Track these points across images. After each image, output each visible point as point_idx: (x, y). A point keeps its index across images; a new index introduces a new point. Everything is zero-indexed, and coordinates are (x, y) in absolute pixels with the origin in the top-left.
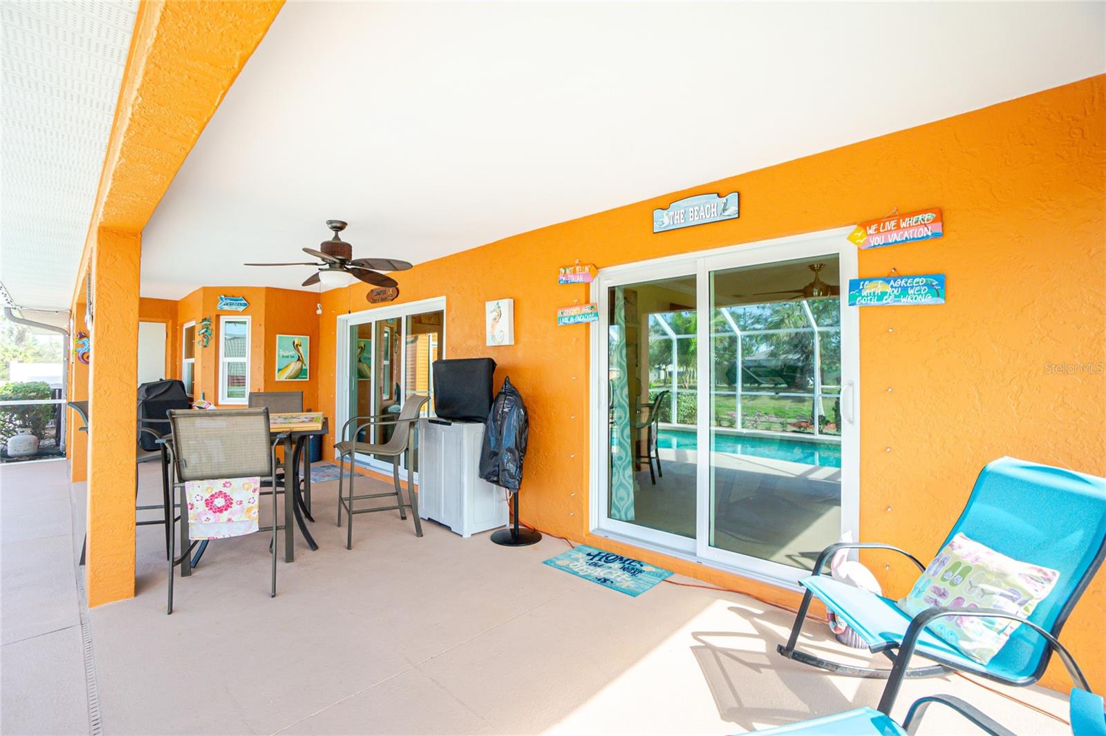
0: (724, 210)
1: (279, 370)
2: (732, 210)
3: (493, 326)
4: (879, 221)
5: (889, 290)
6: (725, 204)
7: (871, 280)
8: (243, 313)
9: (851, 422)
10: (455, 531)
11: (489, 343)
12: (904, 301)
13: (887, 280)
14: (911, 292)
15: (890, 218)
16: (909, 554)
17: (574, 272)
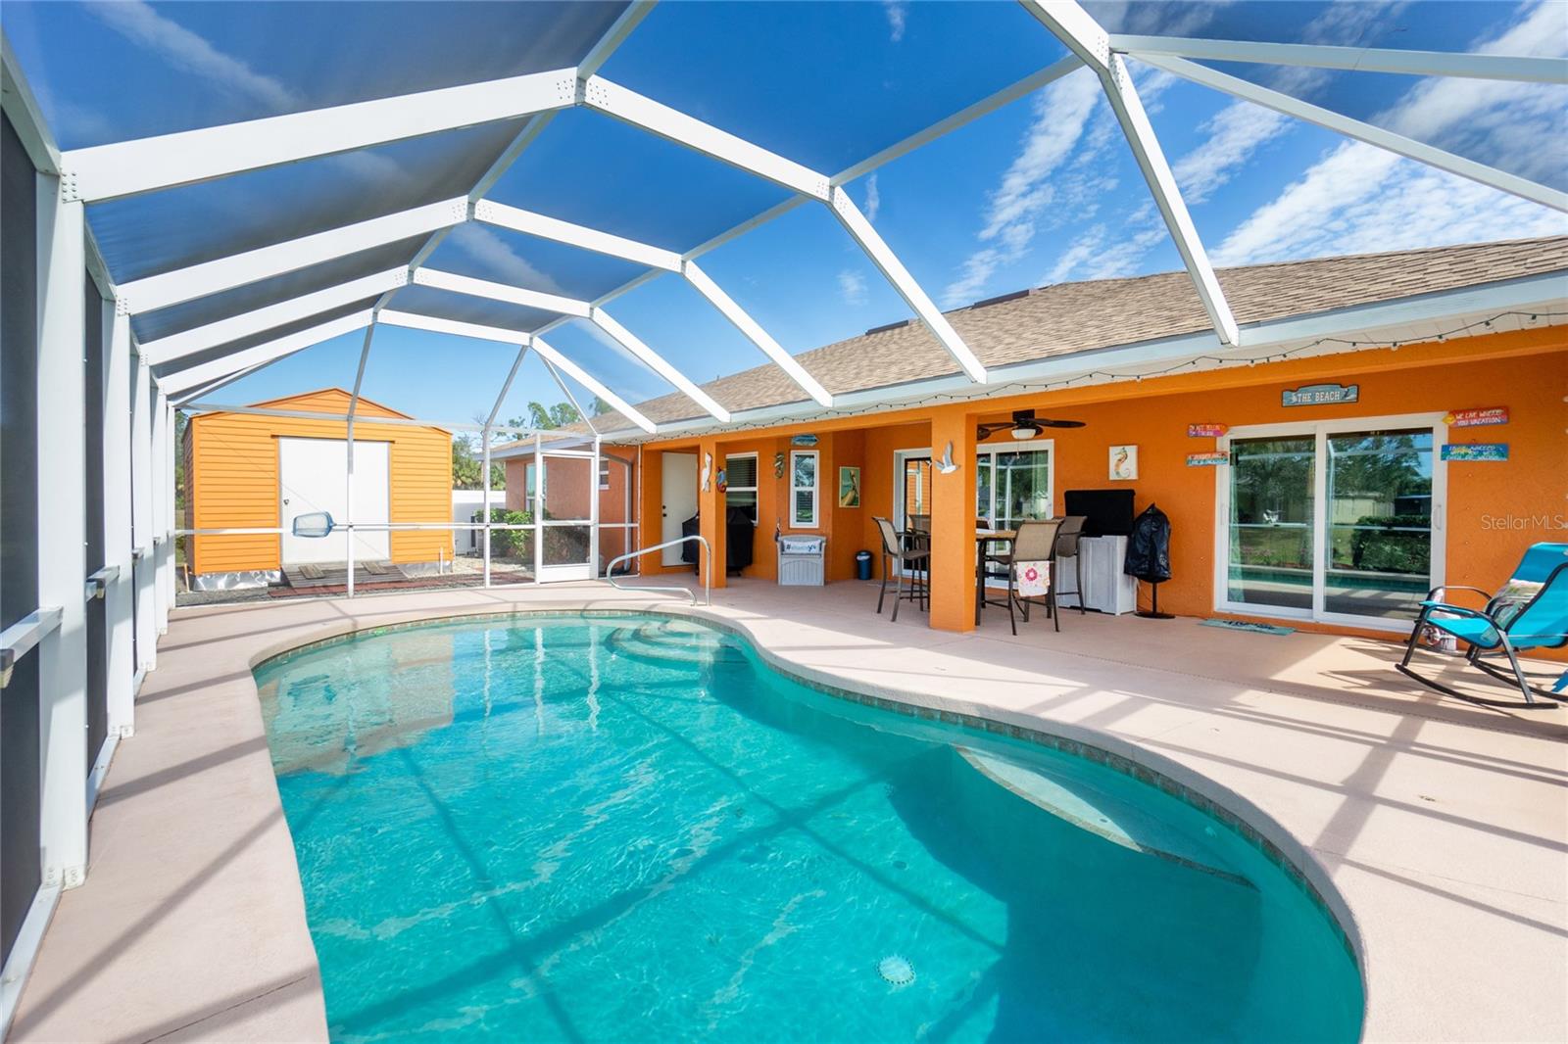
0: (1346, 396)
1: (842, 498)
2: (1352, 396)
3: (1117, 466)
4: (1465, 411)
5: (1470, 452)
6: (1347, 392)
7: (1457, 446)
8: (813, 448)
9: (1439, 528)
10: (1106, 611)
11: (1113, 476)
12: (1480, 458)
13: (1469, 446)
14: (1485, 453)
15: (1473, 410)
16: (1484, 591)
17: (1205, 429)
